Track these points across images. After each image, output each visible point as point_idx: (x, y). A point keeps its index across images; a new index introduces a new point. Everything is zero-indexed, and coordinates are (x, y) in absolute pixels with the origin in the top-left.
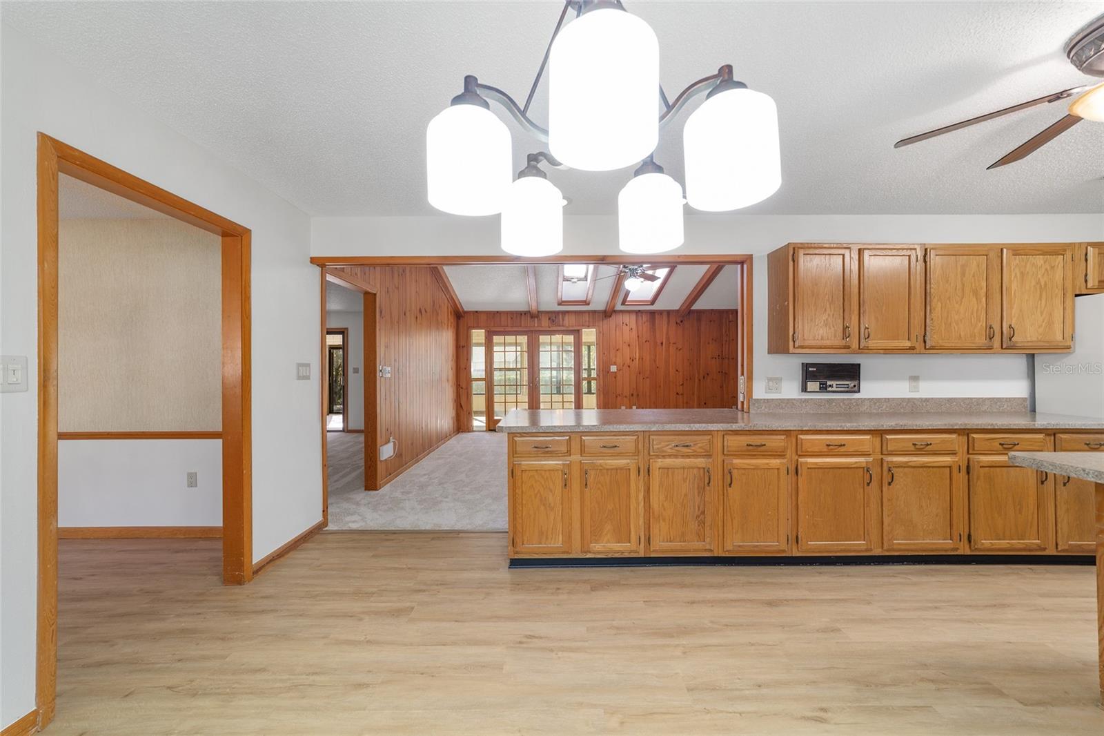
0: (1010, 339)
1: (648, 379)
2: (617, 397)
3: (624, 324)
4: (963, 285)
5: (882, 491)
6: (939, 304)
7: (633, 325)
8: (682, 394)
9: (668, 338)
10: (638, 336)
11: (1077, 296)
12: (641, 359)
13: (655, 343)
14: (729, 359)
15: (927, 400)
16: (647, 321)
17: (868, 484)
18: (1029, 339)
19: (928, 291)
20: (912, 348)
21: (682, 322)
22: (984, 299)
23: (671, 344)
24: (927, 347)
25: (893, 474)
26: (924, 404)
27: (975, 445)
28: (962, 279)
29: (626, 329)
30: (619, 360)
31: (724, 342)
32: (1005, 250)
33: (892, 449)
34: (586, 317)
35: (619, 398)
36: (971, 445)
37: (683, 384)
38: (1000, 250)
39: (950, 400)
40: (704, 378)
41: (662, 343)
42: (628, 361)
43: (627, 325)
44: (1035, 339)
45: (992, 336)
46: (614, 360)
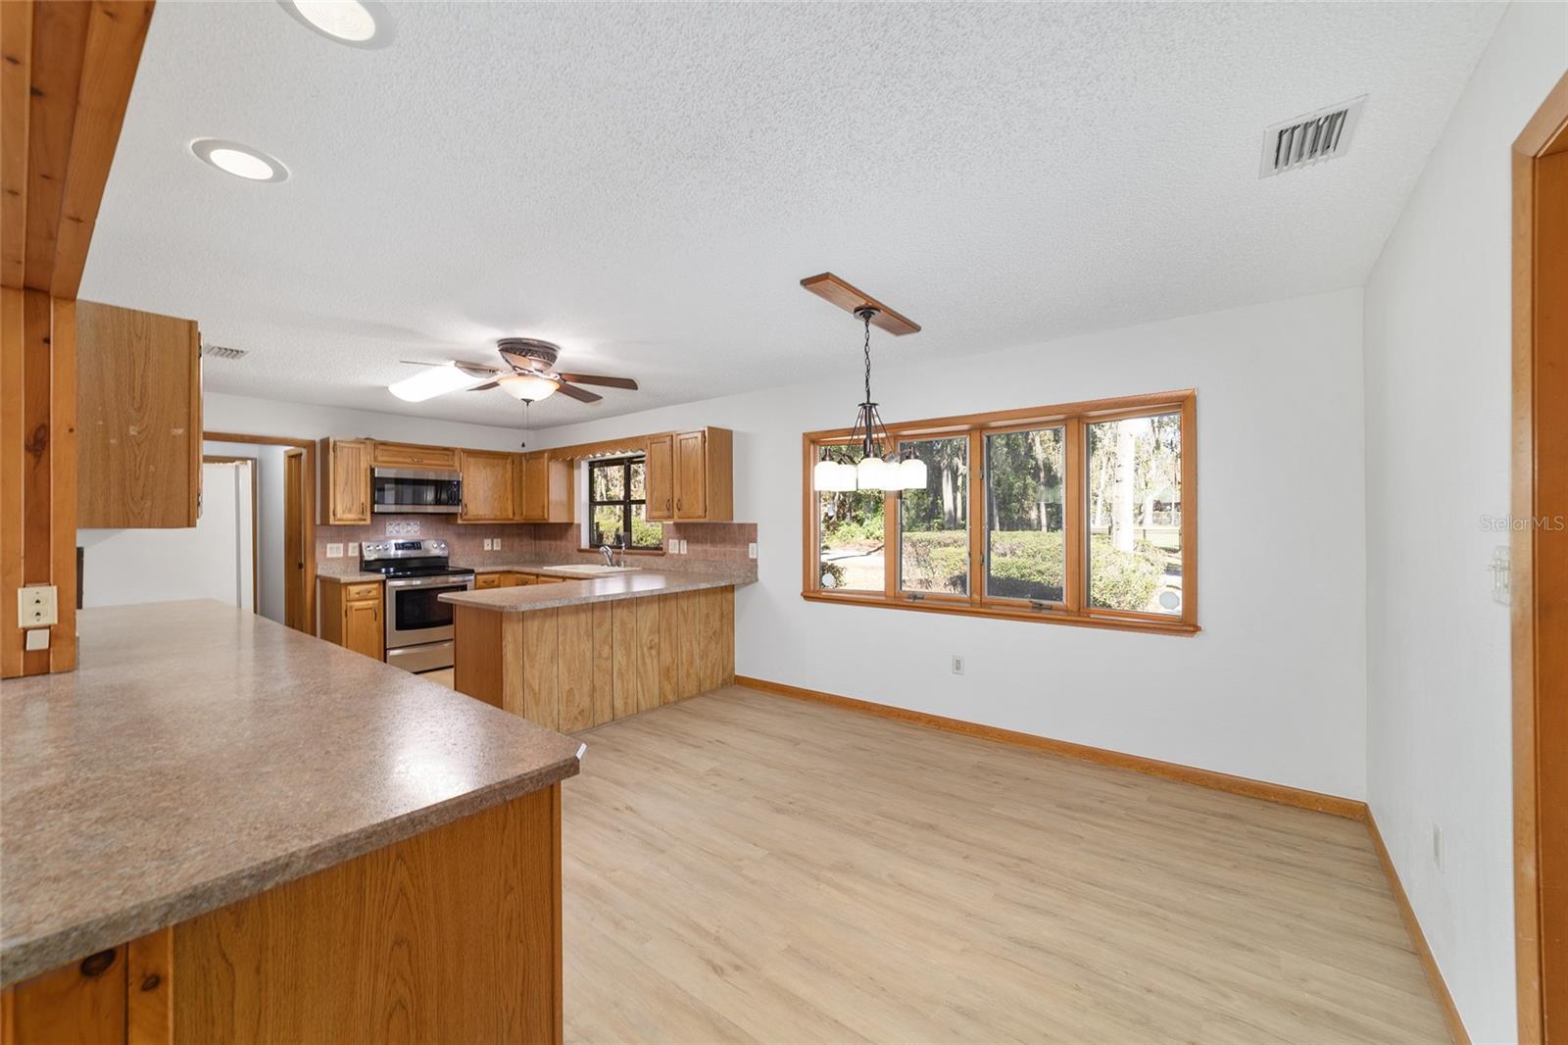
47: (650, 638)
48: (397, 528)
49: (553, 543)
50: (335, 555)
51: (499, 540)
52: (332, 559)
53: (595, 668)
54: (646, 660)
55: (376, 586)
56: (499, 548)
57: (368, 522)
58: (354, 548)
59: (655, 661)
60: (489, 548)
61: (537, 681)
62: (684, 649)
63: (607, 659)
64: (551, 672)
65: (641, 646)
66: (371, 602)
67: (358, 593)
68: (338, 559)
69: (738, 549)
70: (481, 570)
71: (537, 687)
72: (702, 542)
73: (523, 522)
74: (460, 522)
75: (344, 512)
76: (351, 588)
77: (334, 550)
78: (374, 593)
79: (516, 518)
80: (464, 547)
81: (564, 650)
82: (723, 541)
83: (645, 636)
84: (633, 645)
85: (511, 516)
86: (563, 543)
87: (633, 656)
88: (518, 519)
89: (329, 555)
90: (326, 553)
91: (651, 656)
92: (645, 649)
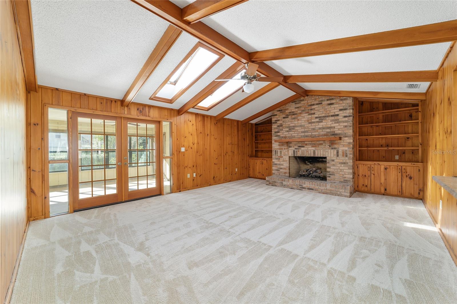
1: (201, 156)
2: (185, 168)
3: (189, 121)
7: (194, 122)
8: (217, 164)
9: (210, 132)
10: (196, 129)
12: (198, 143)
13: (205, 134)
14: (234, 145)
16: (201, 120)
21: (216, 123)
23: (212, 136)
29: (190, 124)
30: (186, 144)
31: (233, 136)
34: (166, 113)
35: (186, 169)
37: (217, 159)
40: (226, 154)
41: (208, 135)
42: (191, 145)
43: (190, 121)
46: (183, 144)
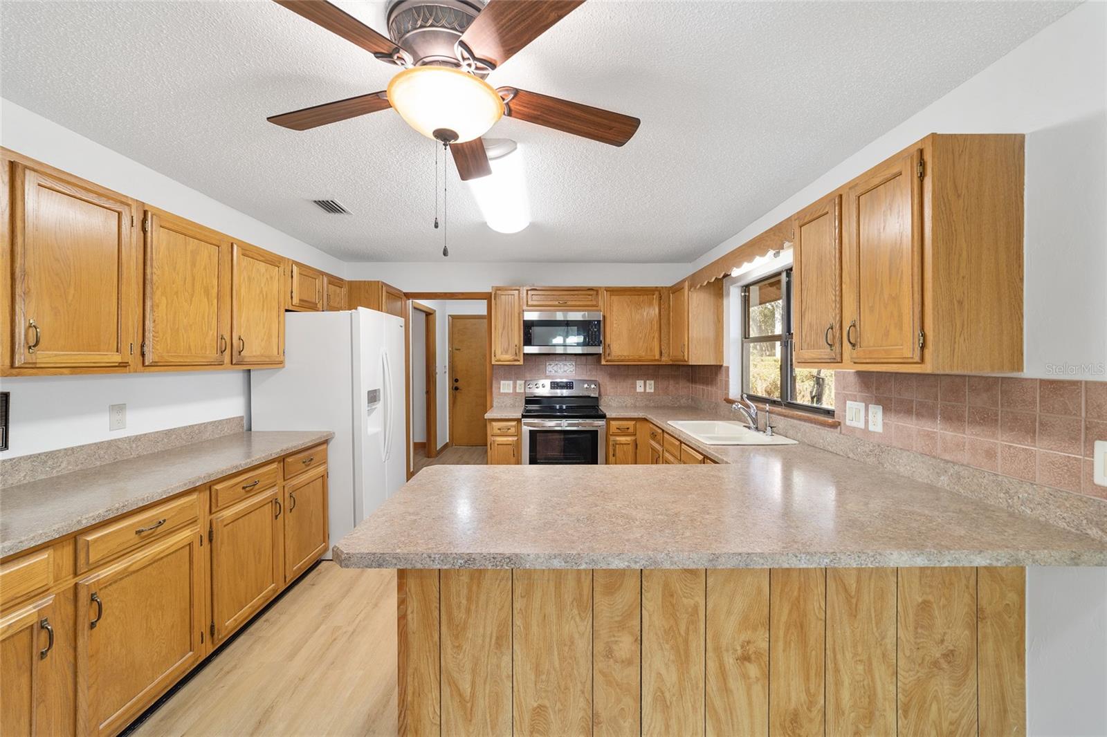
0: (240, 352)
4: (194, 279)
5: (75, 649)
6: (164, 300)
11: (287, 311)
15: (137, 439)
17: (43, 655)
18: (254, 354)
19: (148, 277)
20: (123, 365)
22: (216, 301)
24: (147, 364)
25: (100, 605)
26: (134, 445)
27: (219, 499)
28: (192, 270)
32: (235, 247)
33: (99, 557)
36: (213, 500)
38: (230, 244)
39: (168, 433)
44: (258, 353)
45: (224, 349)
47: (744, 637)
48: (555, 368)
49: (705, 388)
50: (506, 391)
51: (652, 382)
52: (506, 394)
53: (598, 677)
54: (732, 684)
55: (514, 423)
56: (652, 391)
57: (521, 363)
58: (520, 385)
59: (758, 691)
60: (642, 390)
61: (468, 677)
62: (847, 681)
63: (629, 662)
64: (498, 666)
65: (717, 649)
66: (510, 439)
67: (499, 429)
68: (509, 394)
69: (1044, 450)
70: (614, 415)
71: (466, 688)
72: (919, 415)
73: (671, 363)
74: (603, 362)
75: (502, 353)
76: (494, 423)
77: (506, 387)
78: (513, 430)
79: (663, 359)
80: (616, 388)
81: (527, 626)
82: (985, 419)
83: (729, 629)
84: (696, 644)
85: (657, 357)
86: (714, 389)
87: (696, 670)
88: (665, 360)
89: (502, 391)
90: (500, 388)
91: (745, 676)
92: (729, 660)
